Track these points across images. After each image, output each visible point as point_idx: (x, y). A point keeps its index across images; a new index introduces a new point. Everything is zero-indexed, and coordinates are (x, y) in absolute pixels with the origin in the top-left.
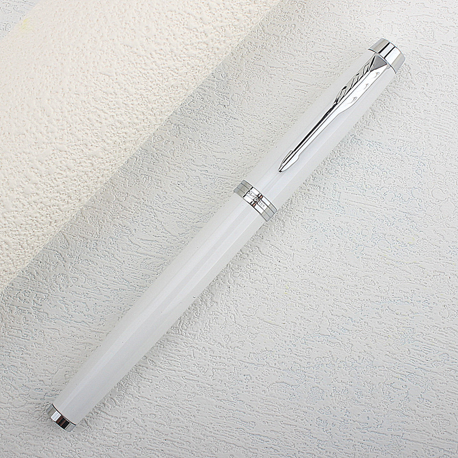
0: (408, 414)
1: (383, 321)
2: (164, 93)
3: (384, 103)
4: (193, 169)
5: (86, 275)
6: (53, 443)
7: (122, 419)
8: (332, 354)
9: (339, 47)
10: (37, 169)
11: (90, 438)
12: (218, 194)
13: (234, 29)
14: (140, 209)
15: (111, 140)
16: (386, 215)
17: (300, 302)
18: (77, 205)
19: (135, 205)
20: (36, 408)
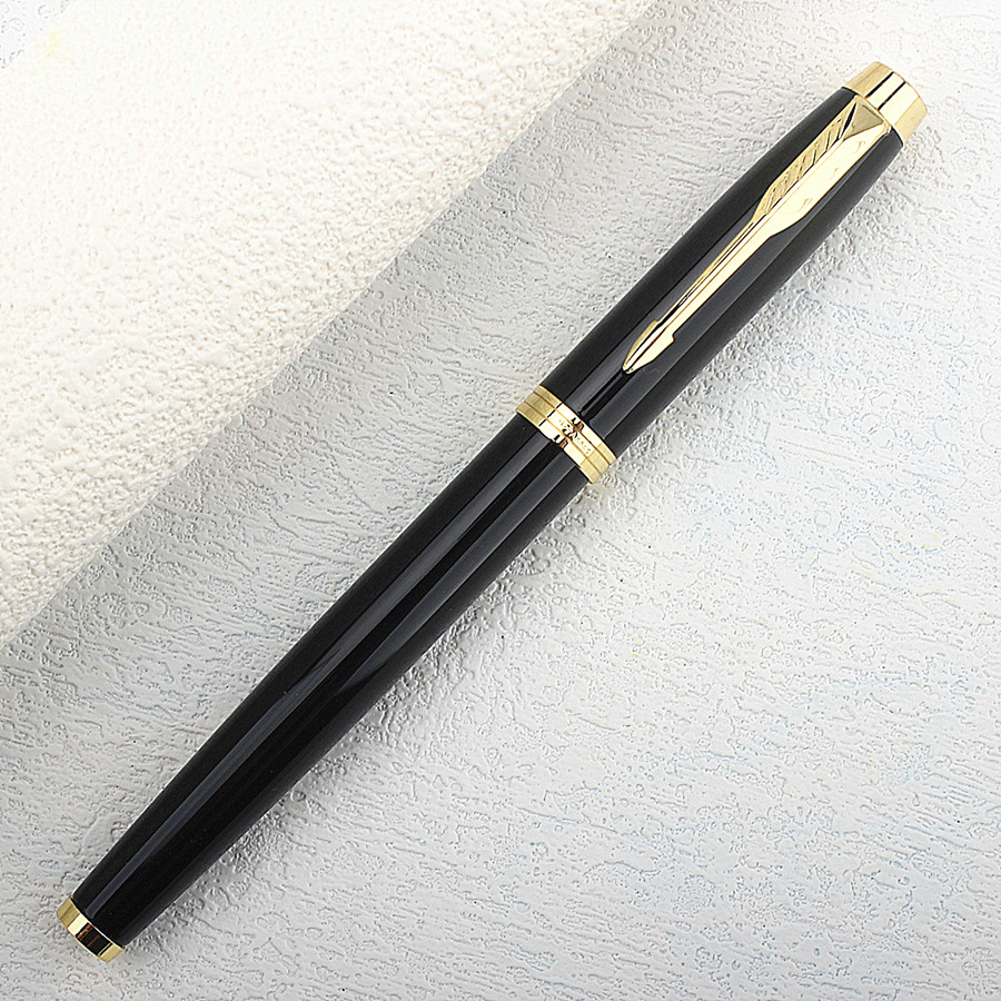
0: (910, 945)
1: (859, 728)
2: (379, 220)
3: (877, 218)
4: (425, 357)
5: (170, 599)
6: (81, 988)
7: (243, 937)
8: (738, 800)
9: (776, 83)
10: (77, 392)
11: (167, 979)
12: (482, 417)
13: (547, 73)
14: (299, 448)
15: (251, 326)
16: (873, 480)
17: (668, 676)
18: (163, 476)
19: (288, 438)
20: (42, 906)
